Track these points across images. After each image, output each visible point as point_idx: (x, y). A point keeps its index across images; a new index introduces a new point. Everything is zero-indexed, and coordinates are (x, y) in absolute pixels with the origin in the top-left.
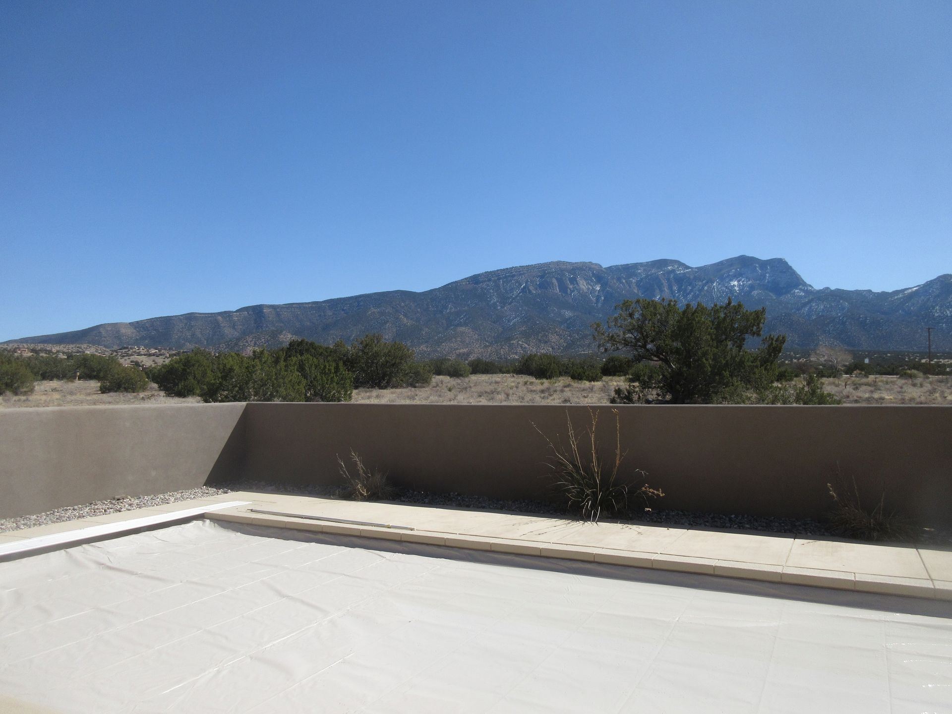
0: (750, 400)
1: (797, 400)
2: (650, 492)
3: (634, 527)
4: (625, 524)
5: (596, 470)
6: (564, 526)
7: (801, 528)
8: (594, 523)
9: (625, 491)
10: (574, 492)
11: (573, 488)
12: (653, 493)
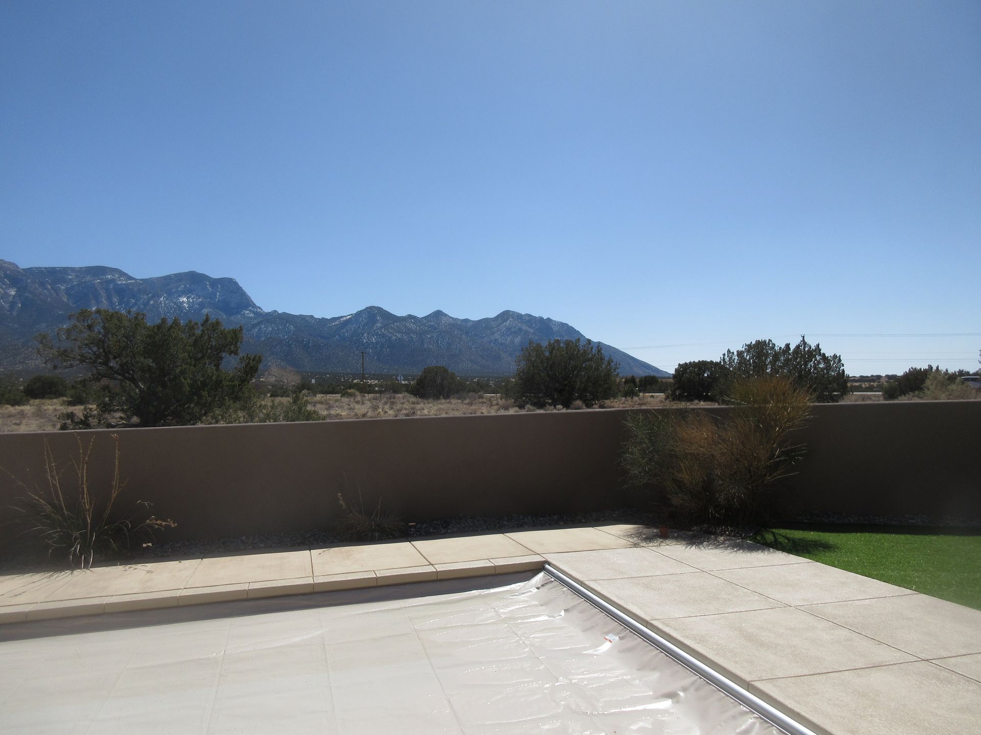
0: (239, 420)
1: (287, 418)
2: (156, 524)
3: (139, 566)
4: (126, 564)
5: (87, 507)
6: (45, 580)
7: (311, 540)
8: (88, 571)
9: (127, 526)
10: (55, 537)
11: (54, 533)
12: (161, 525)
